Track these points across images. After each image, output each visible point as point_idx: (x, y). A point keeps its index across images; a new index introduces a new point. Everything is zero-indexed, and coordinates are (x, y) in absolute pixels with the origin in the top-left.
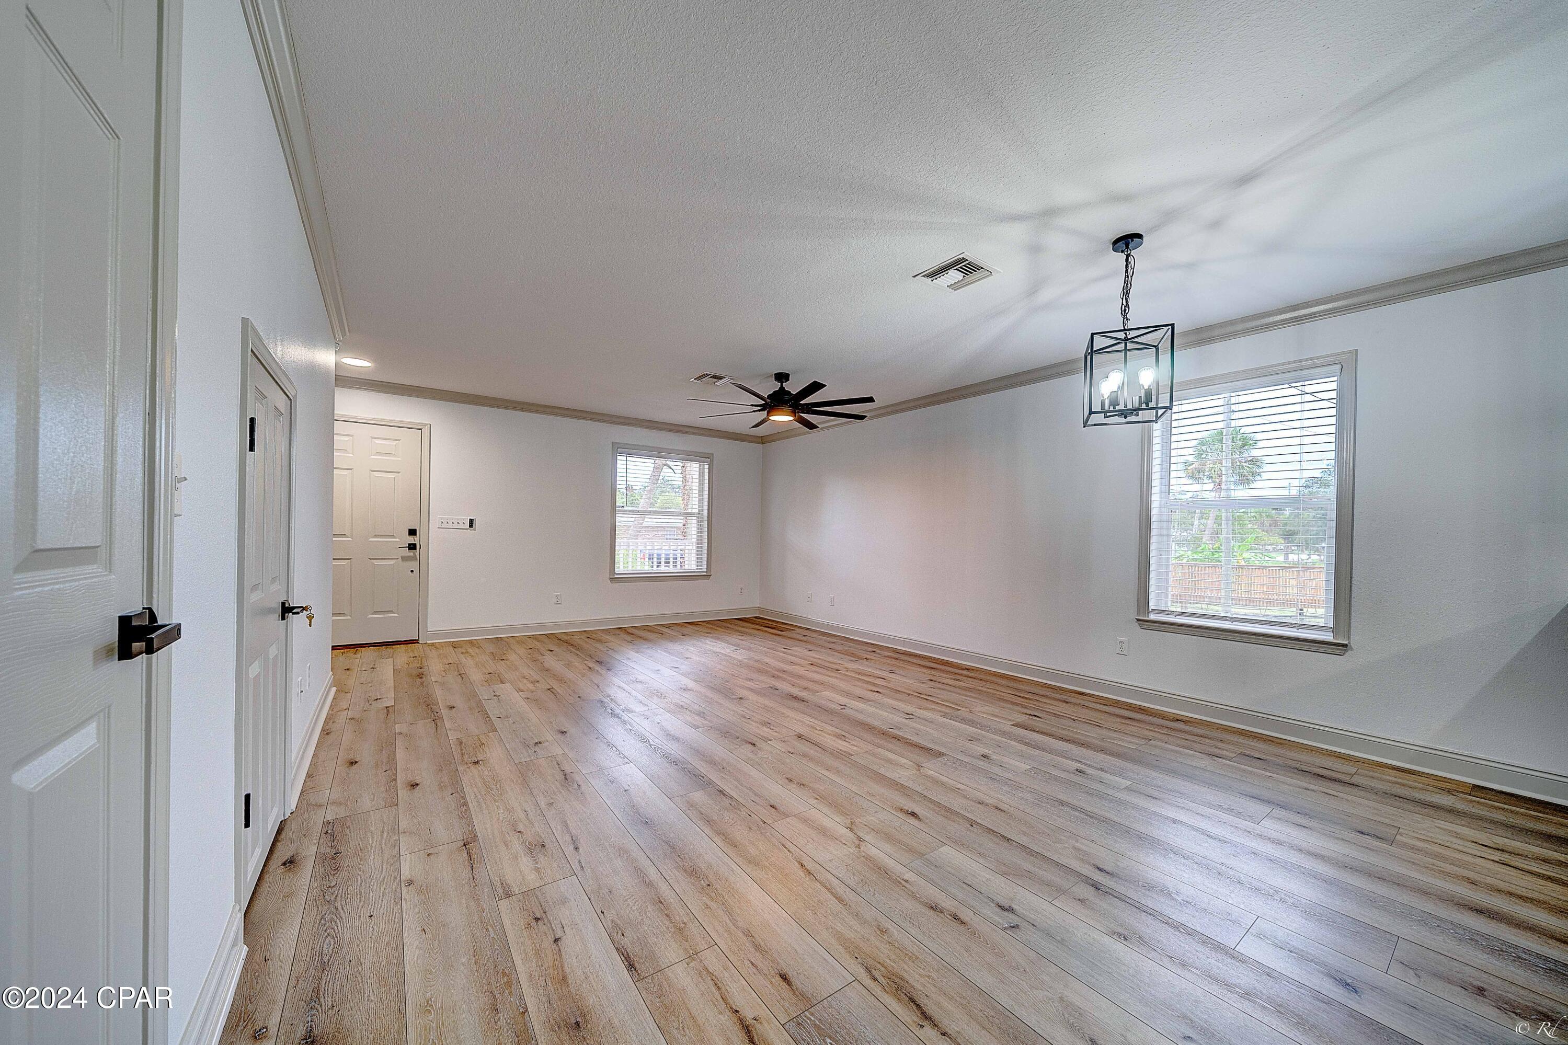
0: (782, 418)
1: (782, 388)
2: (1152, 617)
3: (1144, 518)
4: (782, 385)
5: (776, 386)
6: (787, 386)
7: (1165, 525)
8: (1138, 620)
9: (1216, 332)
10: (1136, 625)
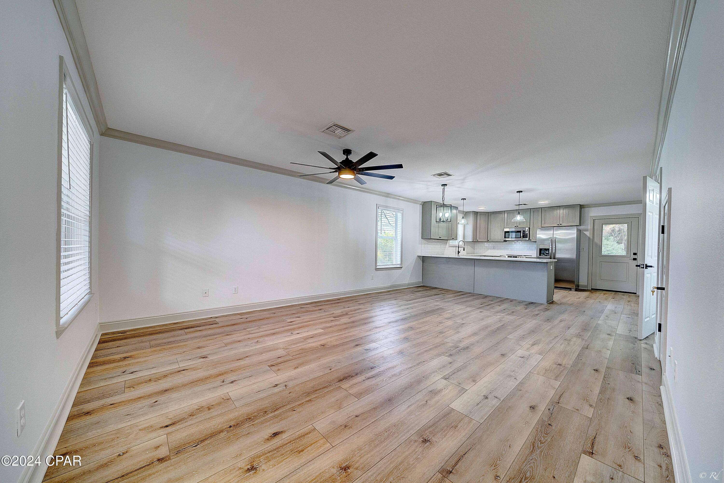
0: (347, 176)
1: (347, 159)
4: (347, 157)
5: (344, 157)
6: (351, 157)
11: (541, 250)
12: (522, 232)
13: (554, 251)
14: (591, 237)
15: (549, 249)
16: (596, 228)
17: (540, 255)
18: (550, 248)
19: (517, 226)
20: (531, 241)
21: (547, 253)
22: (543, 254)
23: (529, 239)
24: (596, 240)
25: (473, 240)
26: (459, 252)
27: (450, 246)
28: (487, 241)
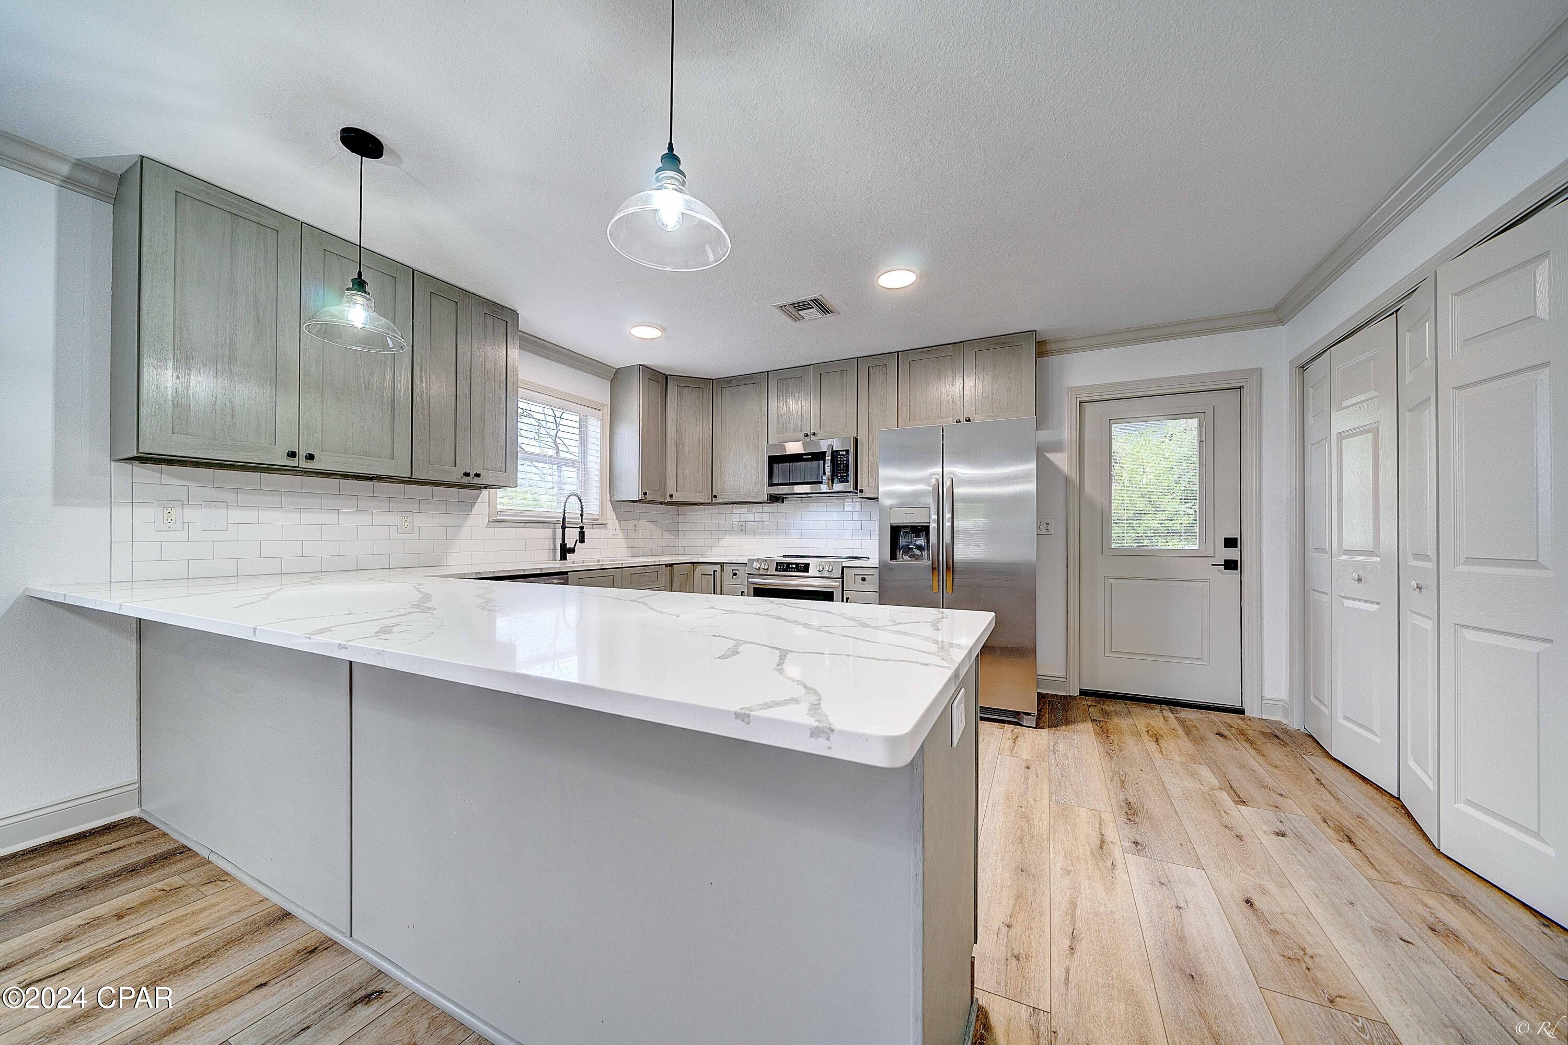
11: (896, 531)
12: (828, 458)
13: (947, 538)
14: (1074, 476)
15: (925, 529)
16: (1088, 436)
17: (893, 556)
18: (933, 525)
19: (814, 434)
20: (863, 495)
21: (920, 548)
22: (907, 550)
23: (857, 489)
24: (1089, 487)
25: (645, 494)
26: (565, 551)
27: (497, 521)
28: (713, 501)
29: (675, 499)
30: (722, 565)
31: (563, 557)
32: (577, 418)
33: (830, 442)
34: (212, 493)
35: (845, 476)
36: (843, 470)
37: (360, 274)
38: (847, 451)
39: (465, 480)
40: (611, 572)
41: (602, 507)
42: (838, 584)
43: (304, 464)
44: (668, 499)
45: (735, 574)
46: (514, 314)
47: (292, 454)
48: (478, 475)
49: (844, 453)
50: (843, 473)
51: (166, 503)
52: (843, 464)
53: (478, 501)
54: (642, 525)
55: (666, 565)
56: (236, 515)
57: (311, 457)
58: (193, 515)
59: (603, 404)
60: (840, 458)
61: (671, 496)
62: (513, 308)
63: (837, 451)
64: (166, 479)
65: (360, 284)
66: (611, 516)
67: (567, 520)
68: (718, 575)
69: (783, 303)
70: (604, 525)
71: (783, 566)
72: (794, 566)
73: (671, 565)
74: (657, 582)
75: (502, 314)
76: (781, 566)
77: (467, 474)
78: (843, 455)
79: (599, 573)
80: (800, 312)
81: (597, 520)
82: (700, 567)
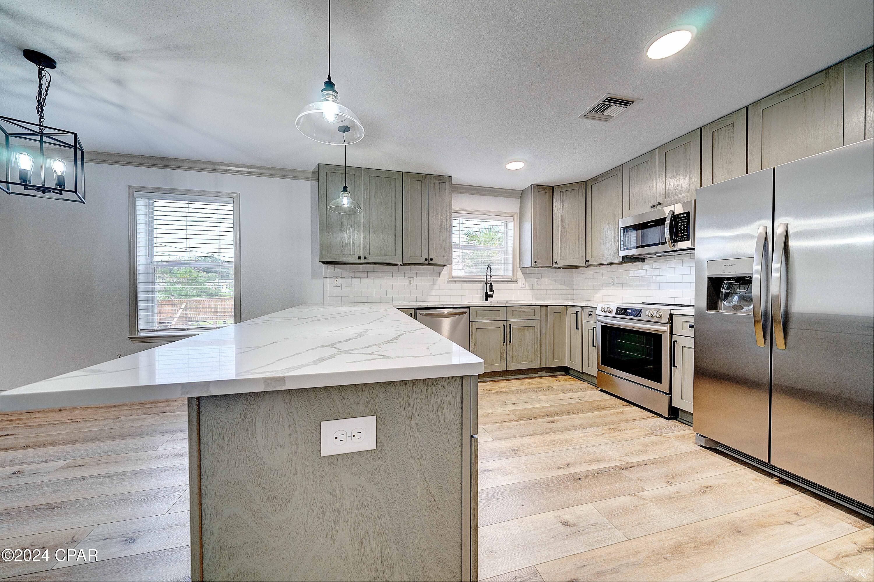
2: (142, 334)
3: (132, 269)
7: (150, 275)
8: (130, 338)
9: (185, 164)
10: (130, 342)
11: (712, 282)
12: (668, 222)
17: (712, 305)
18: (756, 277)
19: (660, 204)
25: (535, 262)
26: (487, 297)
27: (452, 281)
28: (586, 264)
29: (558, 265)
30: (582, 308)
31: (487, 300)
32: (503, 224)
33: (672, 208)
34: (347, 273)
35: (685, 235)
36: (684, 230)
37: (346, 184)
38: (688, 213)
39: (426, 262)
40: (499, 308)
41: (514, 271)
42: (665, 328)
43: (364, 261)
44: (554, 265)
45: (590, 315)
46: (450, 178)
47: (359, 258)
48: (431, 260)
49: (685, 215)
50: (683, 233)
51: (336, 277)
52: (684, 225)
53: (443, 271)
54: (543, 281)
55: (542, 306)
56: (355, 281)
57: (365, 258)
58: (343, 281)
59: (513, 213)
60: (681, 220)
61: (556, 263)
62: (448, 175)
63: (678, 215)
64: (336, 270)
65: (345, 189)
66: (520, 276)
67: (488, 279)
68: (580, 314)
69: (583, 112)
70: (516, 282)
71: (622, 311)
72: (630, 311)
73: (547, 306)
74: (534, 316)
75: (443, 180)
76: (620, 311)
77: (426, 260)
78: (684, 217)
79: (490, 309)
80: (605, 113)
81: (511, 279)
82: (570, 309)
